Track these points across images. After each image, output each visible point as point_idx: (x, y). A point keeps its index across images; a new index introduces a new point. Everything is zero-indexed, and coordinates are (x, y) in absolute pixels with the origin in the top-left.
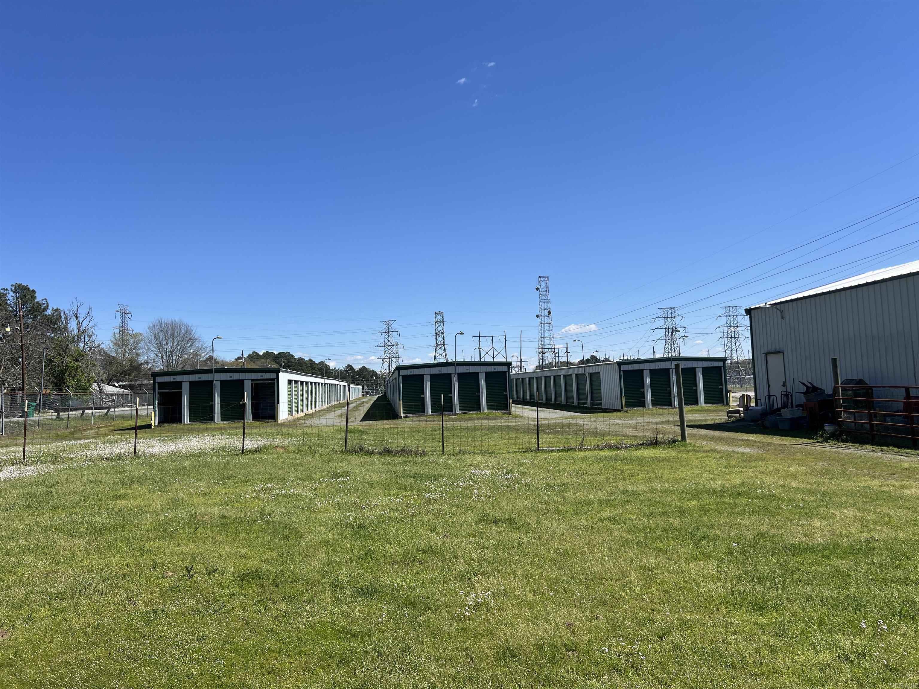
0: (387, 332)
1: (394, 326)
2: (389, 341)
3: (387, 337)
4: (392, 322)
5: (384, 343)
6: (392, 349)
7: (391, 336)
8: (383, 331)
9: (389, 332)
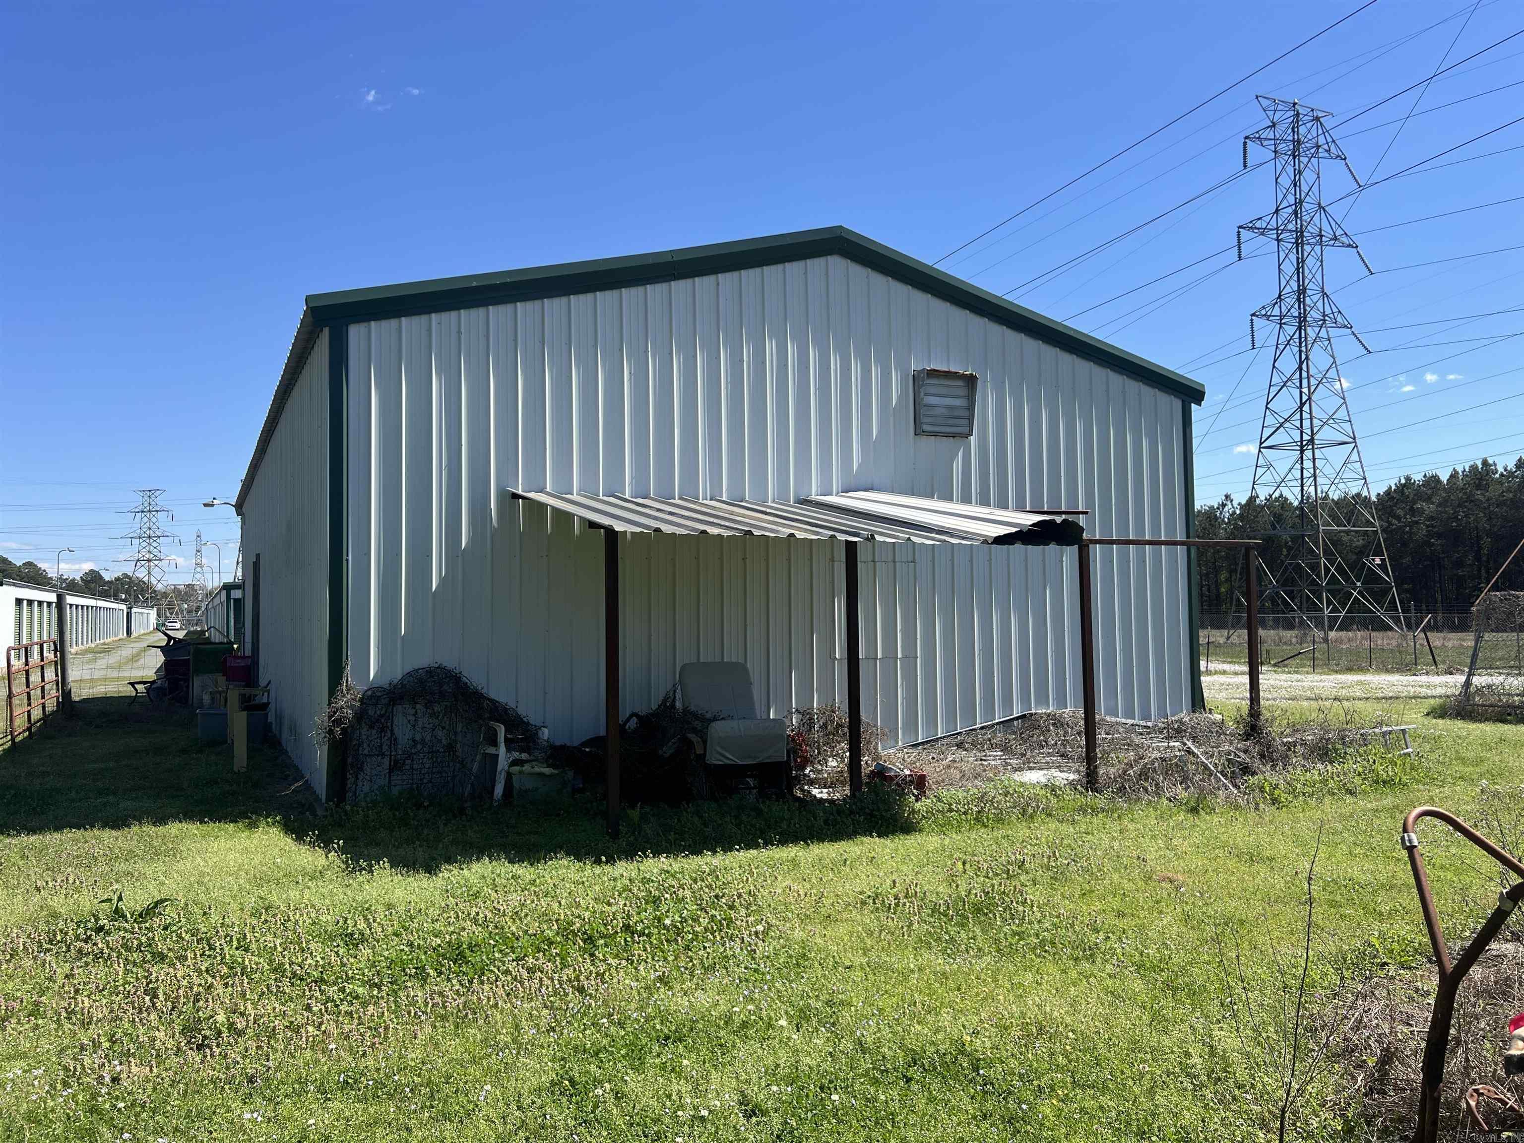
0: (148, 511)
1: (161, 501)
2: (150, 529)
3: (145, 520)
4: (158, 493)
5: (138, 531)
6: (155, 544)
7: (154, 520)
8: (137, 510)
9: (150, 511)
